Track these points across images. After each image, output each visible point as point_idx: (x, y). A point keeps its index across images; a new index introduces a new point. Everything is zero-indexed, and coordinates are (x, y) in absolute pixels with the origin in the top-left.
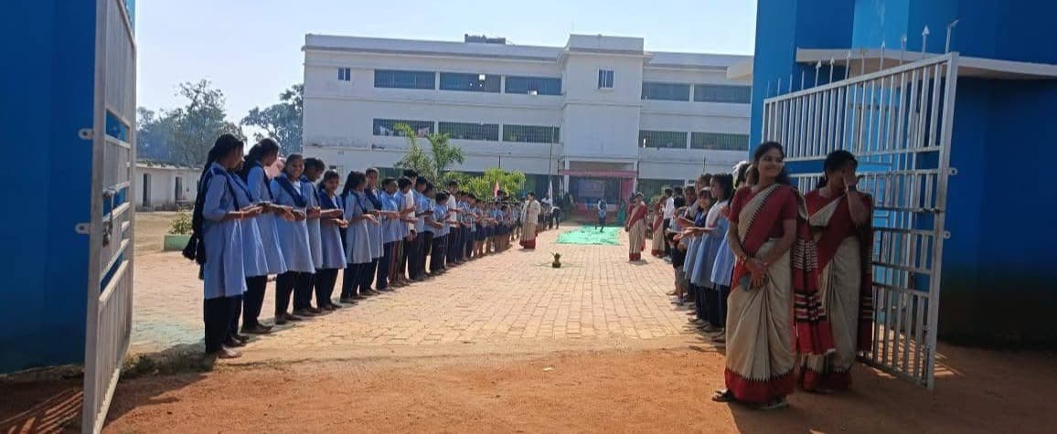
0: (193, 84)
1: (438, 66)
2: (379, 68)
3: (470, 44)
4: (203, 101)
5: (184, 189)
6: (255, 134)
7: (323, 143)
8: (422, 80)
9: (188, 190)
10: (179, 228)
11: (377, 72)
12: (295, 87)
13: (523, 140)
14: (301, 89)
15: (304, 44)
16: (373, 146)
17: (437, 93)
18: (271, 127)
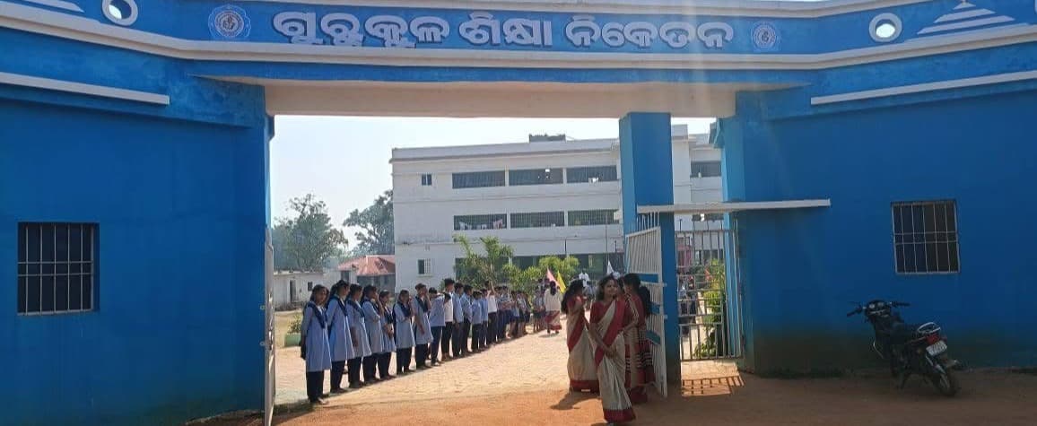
0: (300, 198)
1: (506, 166)
2: (456, 171)
3: (533, 143)
4: (309, 213)
5: (298, 290)
6: (356, 234)
7: (412, 241)
8: (493, 179)
9: (301, 291)
10: (295, 329)
11: (454, 175)
12: (387, 193)
13: (586, 224)
14: (390, 193)
15: (390, 157)
16: (455, 240)
17: (507, 188)
18: (370, 227)
